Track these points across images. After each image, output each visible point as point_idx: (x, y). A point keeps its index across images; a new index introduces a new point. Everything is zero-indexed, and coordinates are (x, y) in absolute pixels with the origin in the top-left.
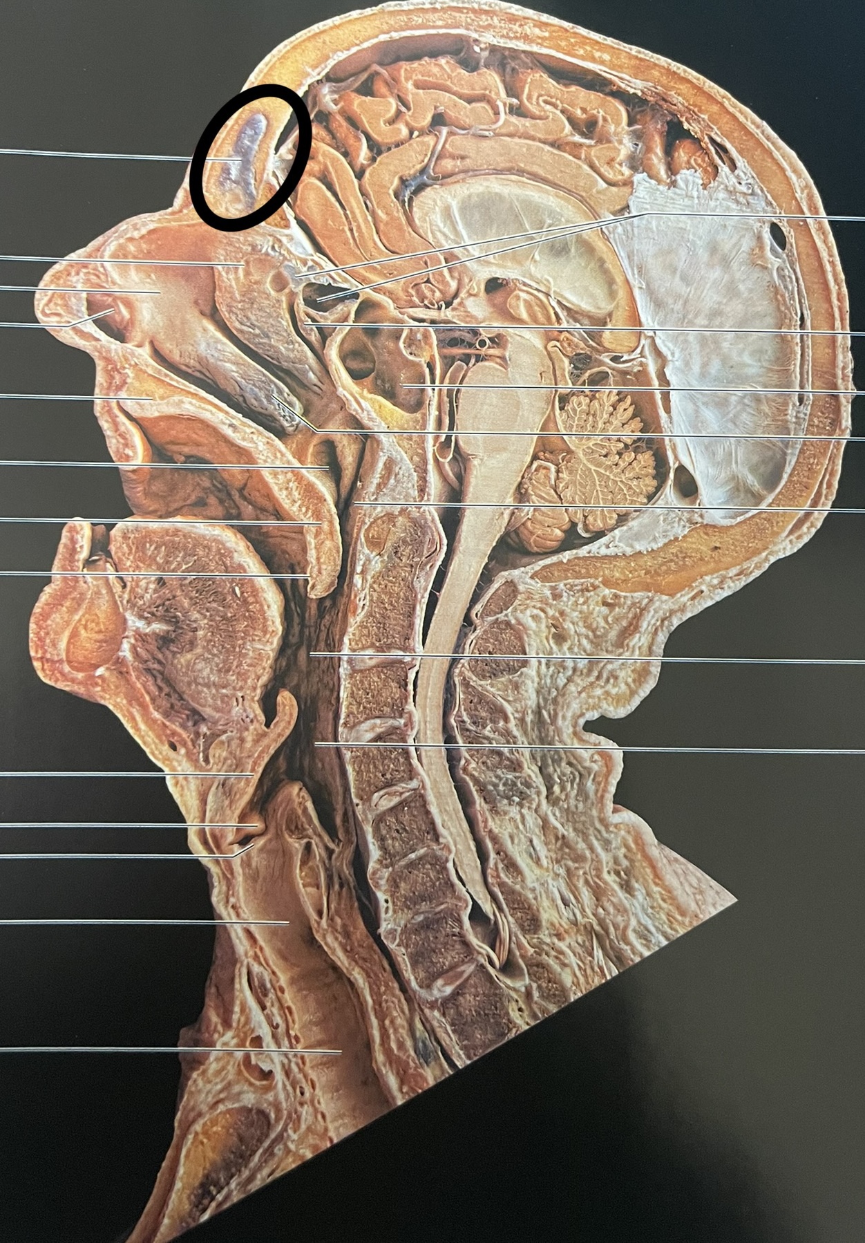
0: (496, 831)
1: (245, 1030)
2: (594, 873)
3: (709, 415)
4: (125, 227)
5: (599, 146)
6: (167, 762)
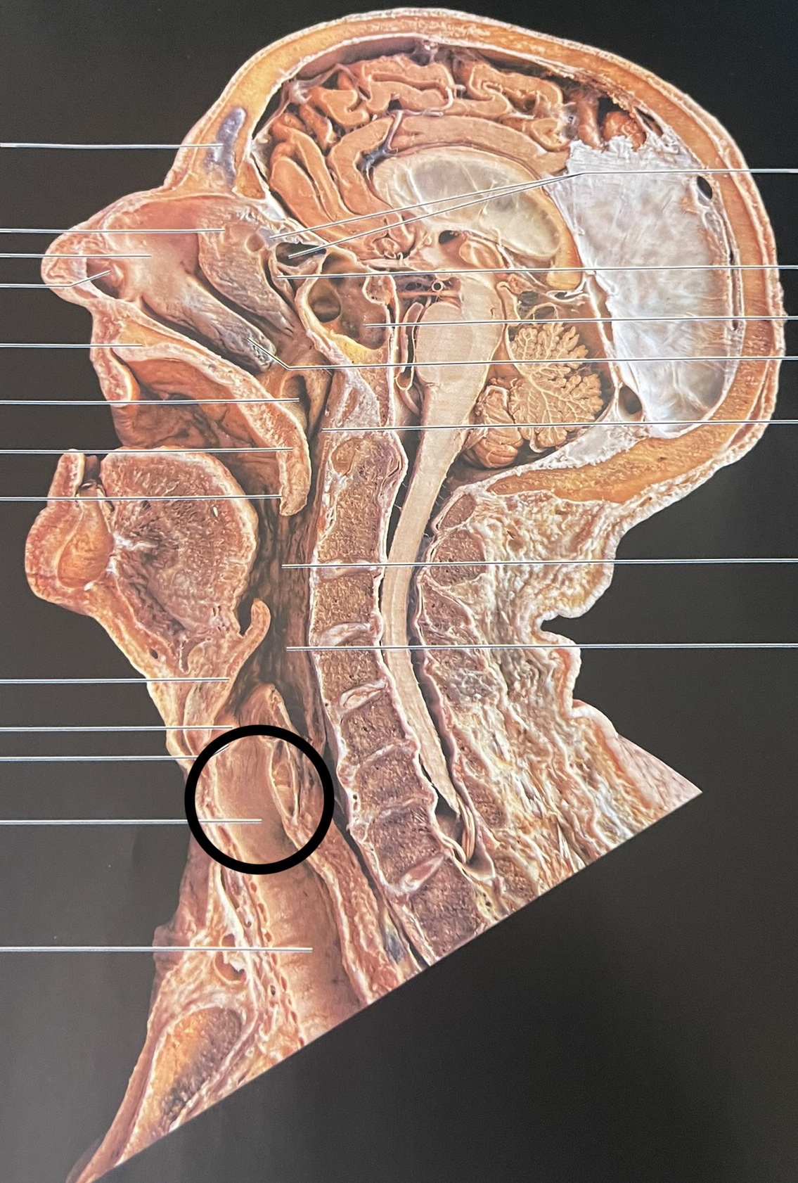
0: (459, 727)
1: (217, 928)
2: (556, 767)
3: (649, 341)
4: (121, 203)
5: (538, 120)
6: (148, 669)
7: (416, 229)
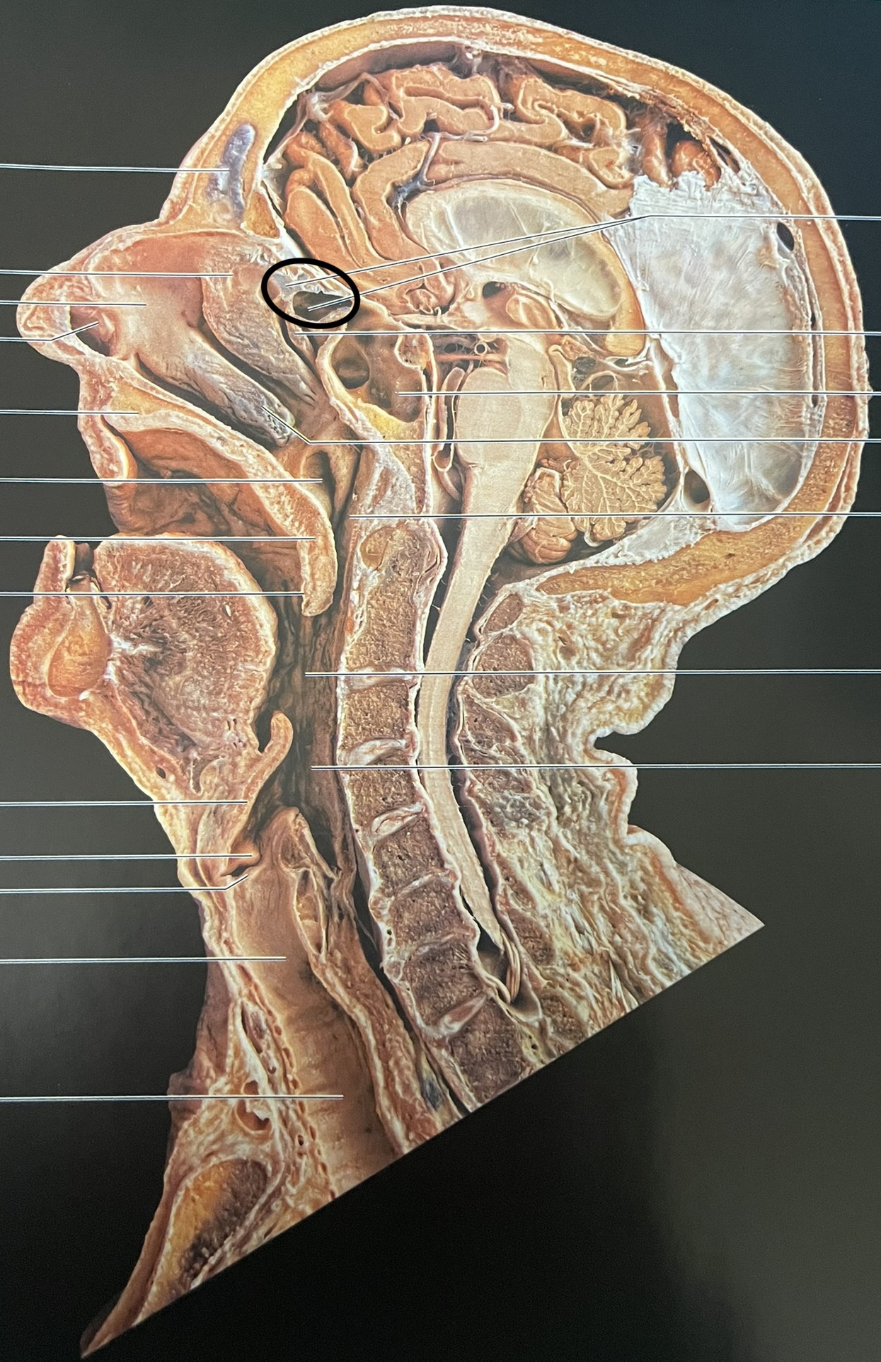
0: (504, 855)
1: (239, 1075)
2: (609, 898)
3: (719, 417)
4: (110, 239)
5: (598, 149)
6: (155, 790)
7: (456, 279)
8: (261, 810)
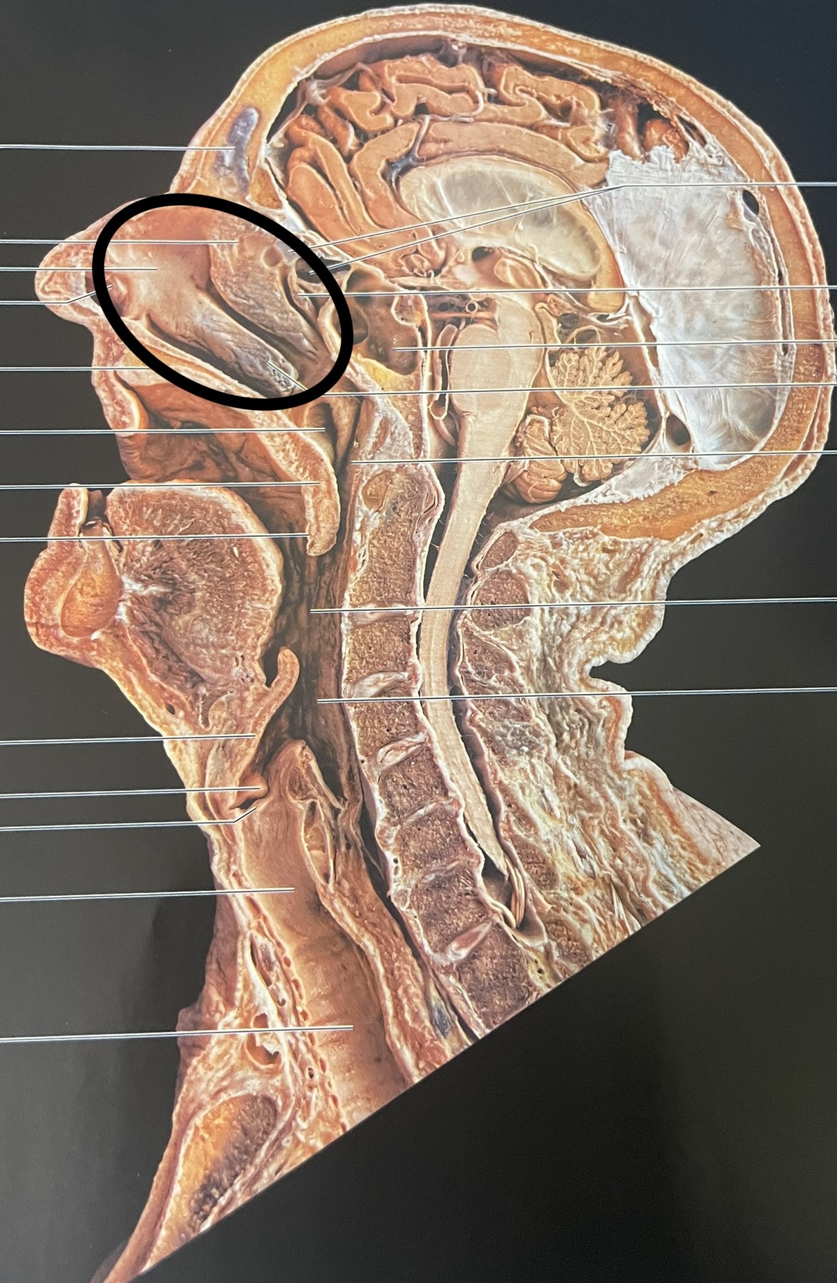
0: (506, 782)
1: (248, 1008)
2: (609, 822)
3: (696, 366)
5: (575, 128)
6: (165, 726)
7: (448, 245)
8: (269, 744)
